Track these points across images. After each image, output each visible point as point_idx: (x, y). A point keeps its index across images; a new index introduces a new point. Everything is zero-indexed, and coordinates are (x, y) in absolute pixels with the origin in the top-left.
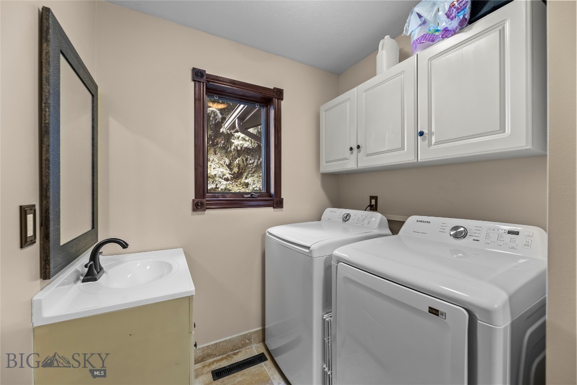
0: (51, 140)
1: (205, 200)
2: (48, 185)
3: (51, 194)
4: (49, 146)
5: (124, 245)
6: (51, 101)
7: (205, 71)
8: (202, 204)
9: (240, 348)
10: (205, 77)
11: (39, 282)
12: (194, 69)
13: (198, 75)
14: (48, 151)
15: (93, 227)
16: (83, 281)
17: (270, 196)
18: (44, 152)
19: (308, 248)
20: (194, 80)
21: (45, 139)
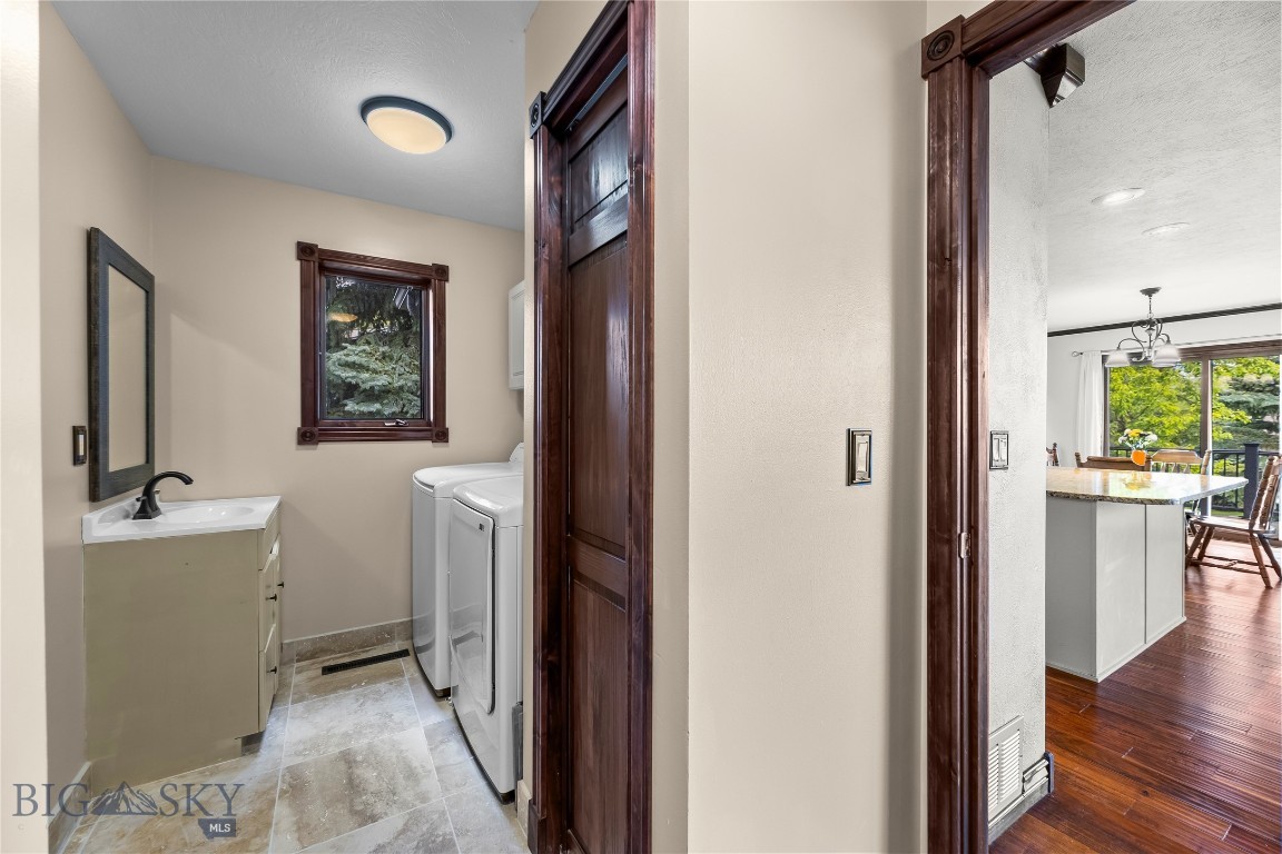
0: (101, 360)
1: (316, 429)
2: (97, 407)
3: (100, 416)
4: (98, 367)
5: (188, 481)
6: (100, 323)
7: (317, 246)
8: (312, 435)
9: (374, 645)
10: (316, 255)
11: (87, 504)
12: (299, 244)
13: (306, 251)
14: (97, 372)
15: (147, 461)
16: (134, 518)
17: (429, 424)
18: (93, 375)
19: (432, 487)
20: (299, 258)
21: (94, 361)
